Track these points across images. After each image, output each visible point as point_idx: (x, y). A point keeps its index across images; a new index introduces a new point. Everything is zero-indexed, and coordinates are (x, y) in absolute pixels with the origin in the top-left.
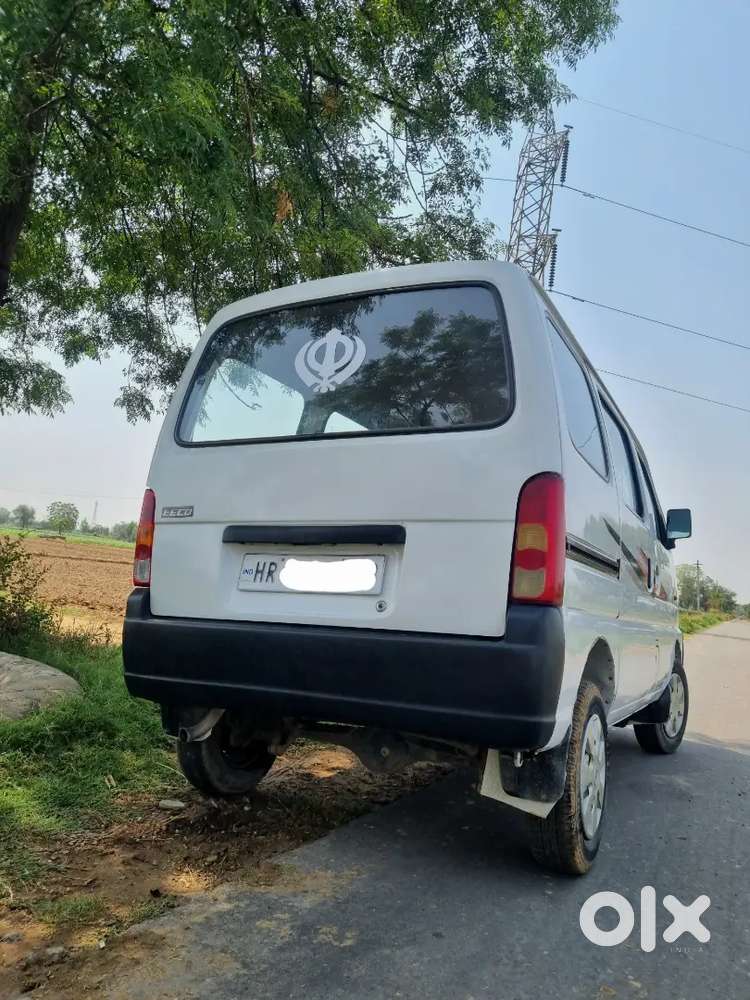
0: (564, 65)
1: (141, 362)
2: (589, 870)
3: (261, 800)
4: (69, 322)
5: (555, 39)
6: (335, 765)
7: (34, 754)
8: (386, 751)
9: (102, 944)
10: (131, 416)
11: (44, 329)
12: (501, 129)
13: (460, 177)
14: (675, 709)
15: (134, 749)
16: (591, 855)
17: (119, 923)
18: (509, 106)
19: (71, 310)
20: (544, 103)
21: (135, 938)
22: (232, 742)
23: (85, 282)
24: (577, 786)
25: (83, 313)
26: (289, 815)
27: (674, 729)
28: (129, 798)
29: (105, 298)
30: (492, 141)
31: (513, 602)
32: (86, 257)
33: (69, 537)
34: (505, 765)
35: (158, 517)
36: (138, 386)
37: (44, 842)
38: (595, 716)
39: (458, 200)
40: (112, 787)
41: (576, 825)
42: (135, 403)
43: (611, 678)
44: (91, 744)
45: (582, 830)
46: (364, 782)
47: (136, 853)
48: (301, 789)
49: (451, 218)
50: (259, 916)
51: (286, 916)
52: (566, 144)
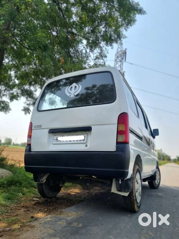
0: (124, 31)
1: (28, 100)
2: (138, 211)
3: (58, 199)
4: (11, 92)
5: (122, 25)
6: (76, 191)
7: (2, 188)
8: (88, 184)
9: (19, 227)
10: (26, 113)
11: (5, 94)
12: (111, 45)
13: (102, 56)
14: (157, 177)
15: (26, 188)
16: (139, 207)
17: (23, 223)
18: (112, 40)
19: (12, 89)
20: (120, 39)
21: (28, 226)
22: (51, 185)
23: (15, 82)
24: (135, 188)
25: (14, 90)
26: (65, 202)
27: (157, 183)
28: (25, 198)
29: (20, 86)
30: (109, 48)
31: (118, 143)
32: (16, 76)
33: (10, 146)
34: (117, 184)
35: (33, 128)
36: (27, 106)
37: (4, 207)
38: (138, 173)
39: (102, 61)
40: (21, 196)
41: (135, 199)
42: (26, 110)
43: (142, 165)
44: (16, 186)
45: (136, 200)
46: (83, 195)
47: (27, 209)
48: (67, 197)
49: (100, 64)
50: (58, 221)
51: (65, 221)
52: (126, 53)
